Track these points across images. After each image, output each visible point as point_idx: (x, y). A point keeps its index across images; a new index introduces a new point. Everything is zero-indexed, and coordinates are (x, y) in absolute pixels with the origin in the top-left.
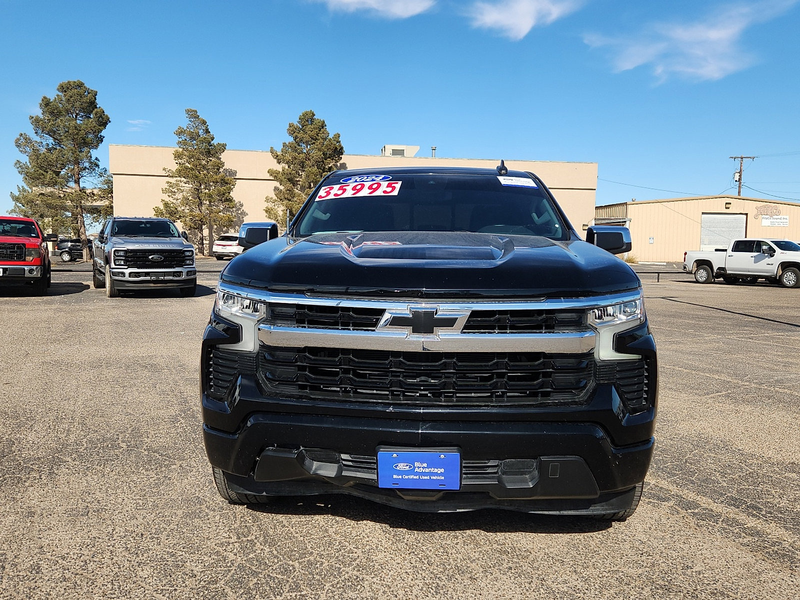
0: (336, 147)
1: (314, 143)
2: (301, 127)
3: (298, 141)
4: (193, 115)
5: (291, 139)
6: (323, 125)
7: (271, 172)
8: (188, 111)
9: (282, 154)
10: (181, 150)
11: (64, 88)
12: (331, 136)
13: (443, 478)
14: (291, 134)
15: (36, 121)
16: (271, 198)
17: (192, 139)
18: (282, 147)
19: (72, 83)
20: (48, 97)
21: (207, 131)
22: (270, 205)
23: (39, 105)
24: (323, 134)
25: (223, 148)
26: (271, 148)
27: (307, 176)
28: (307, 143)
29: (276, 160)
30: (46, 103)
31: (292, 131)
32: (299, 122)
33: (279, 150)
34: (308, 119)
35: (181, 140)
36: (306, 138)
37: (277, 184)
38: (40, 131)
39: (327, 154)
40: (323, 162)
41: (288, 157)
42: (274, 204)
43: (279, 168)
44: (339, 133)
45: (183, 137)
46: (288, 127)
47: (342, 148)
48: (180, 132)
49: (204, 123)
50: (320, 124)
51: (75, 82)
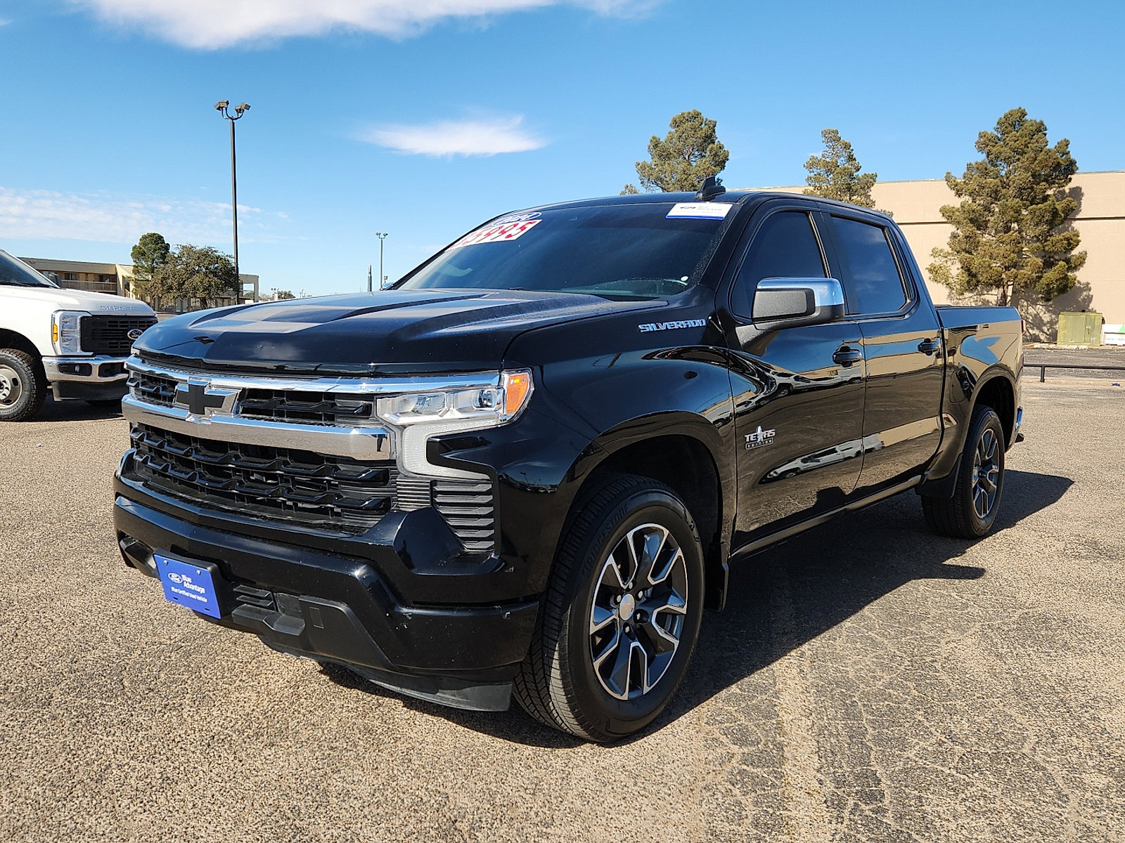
0: (1059, 163)
1: (1018, 160)
2: (999, 136)
3: (993, 160)
4: (832, 137)
5: (981, 157)
6: (1040, 128)
7: (944, 211)
8: (825, 133)
9: (965, 182)
10: (812, 188)
11: (676, 123)
12: (1051, 146)
13: (206, 601)
14: (980, 149)
15: (642, 168)
16: (941, 251)
17: (829, 171)
18: (966, 171)
19: (685, 115)
20: (658, 137)
21: (851, 158)
22: (938, 261)
23: (647, 148)
24: (1036, 144)
25: (871, 180)
26: (948, 173)
27: (1003, 213)
28: (1008, 161)
29: (954, 192)
30: (656, 144)
31: (985, 143)
32: (996, 129)
33: (959, 175)
34: (1014, 121)
35: (812, 175)
36: (1007, 152)
37: (951, 228)
38: (646, 180)
39: (1040, 175)
40: (1032, 188)
41: (973, 185)
42: (946, 259)
43: (956, 202)
44: (1067, 138)
45: (815, 170)
46: (976, 138)
47: (1072, 163)
48: (812, 164)
49: (847, 146)
50: (1034, 128)
51: (689, 113)
